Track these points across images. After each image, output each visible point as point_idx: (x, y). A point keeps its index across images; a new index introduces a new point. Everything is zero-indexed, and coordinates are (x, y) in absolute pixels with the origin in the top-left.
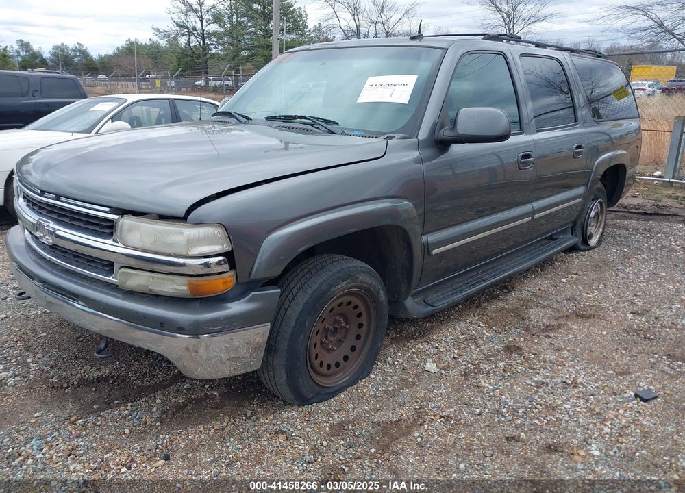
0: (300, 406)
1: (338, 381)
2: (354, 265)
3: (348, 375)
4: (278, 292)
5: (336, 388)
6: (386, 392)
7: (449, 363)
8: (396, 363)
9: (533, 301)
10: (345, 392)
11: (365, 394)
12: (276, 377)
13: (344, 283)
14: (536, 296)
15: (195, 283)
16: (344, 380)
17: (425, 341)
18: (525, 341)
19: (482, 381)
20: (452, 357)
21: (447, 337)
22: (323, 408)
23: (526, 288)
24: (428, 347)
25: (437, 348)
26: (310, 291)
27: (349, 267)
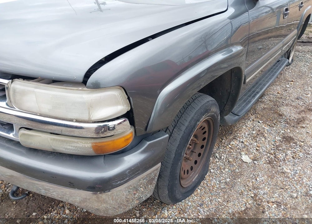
0: (174, 204)
1: (193, 179)
2: (208, 100)
3: (197, 173)
4: (167, 137)
5: (193, 185)
6: (226, 183)
7: (255, 153)
8: (223, 157)
9: (279, 102)
10: (200, 187)
11: (213, 187)
12: (159, 193)
13: (204, 116)
14: (279, 98)
15: (99, 145)
16: (196, 177)
17: (234, 138)
18: (291, 131)
19: (285, 169)
20: (255, 149)
21: (245, 134)
22: (190, 204)
23: (271, 93)
24: (237, 143)
25: (242, 142)
26: (183, 128)
27: (206, 103)
